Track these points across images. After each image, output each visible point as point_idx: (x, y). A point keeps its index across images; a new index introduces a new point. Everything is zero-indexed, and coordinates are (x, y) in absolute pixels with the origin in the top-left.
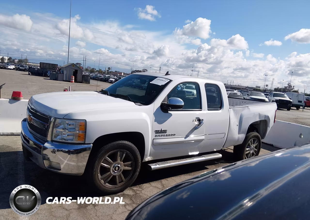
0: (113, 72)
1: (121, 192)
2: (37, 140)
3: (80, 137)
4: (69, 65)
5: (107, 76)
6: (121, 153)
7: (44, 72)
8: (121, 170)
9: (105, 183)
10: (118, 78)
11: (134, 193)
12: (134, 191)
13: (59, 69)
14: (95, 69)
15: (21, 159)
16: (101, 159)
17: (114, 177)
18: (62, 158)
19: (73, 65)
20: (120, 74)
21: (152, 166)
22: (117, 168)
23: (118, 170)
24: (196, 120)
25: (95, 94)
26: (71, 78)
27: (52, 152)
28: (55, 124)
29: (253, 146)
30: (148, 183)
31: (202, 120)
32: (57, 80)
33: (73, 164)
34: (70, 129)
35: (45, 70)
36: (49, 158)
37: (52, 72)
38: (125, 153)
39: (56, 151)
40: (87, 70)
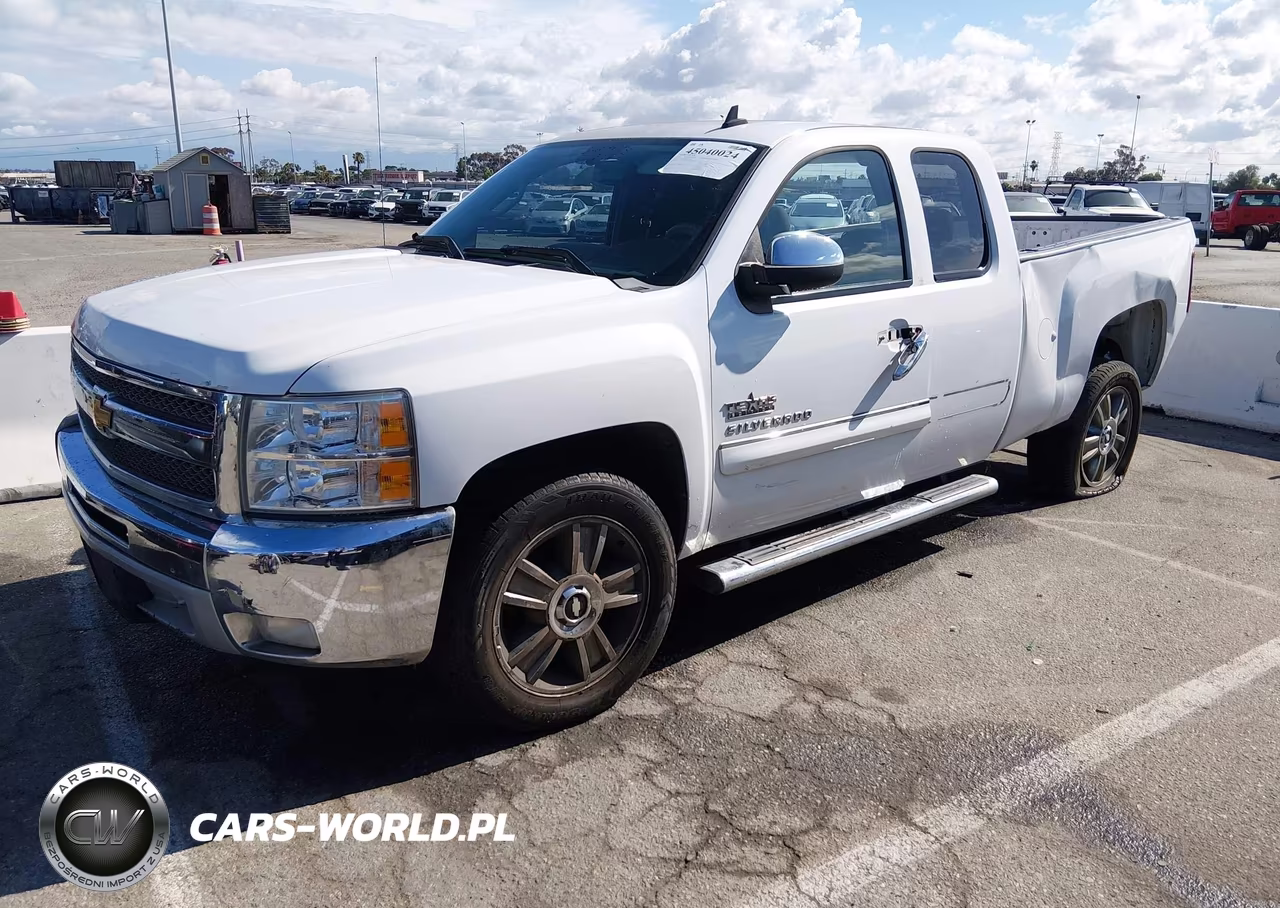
0: (380, 174)
1: (607, 709)
2: (159, 514)
3: (387, 479)
4: (184, 156)
5: (357, 190)
6: (587, 530)
7: (80, 203)
8: (593, 611)
9: (531, 682)
10: (408, 196)
11: (667, 707)
12: (661, 696)
13: (143, 181)
14: (298, 168)
15: (85, 610)
16: (502, 573)
17: (570, 645)
18: (312, 589)
19: (204, 155)
20: (411, 180)
21: (722, 571)
22: (577, 606)
23: (583, 611)
24: (890, 333)
25: (392, 257)
26: (206, 216)
27: (255, 567)
28: (252, 426)
29: (1110, 424)
30: (711, 650)
31: (919, 330)
32: (141, 229)
33: (366, 608)
34: (332, 445)
35: (84, 194)
36: (250, 602)
37: (116, 198)
38: (605, 529)
39: (277, 563)
40: (260, 174)
